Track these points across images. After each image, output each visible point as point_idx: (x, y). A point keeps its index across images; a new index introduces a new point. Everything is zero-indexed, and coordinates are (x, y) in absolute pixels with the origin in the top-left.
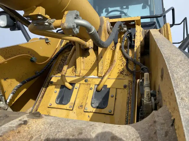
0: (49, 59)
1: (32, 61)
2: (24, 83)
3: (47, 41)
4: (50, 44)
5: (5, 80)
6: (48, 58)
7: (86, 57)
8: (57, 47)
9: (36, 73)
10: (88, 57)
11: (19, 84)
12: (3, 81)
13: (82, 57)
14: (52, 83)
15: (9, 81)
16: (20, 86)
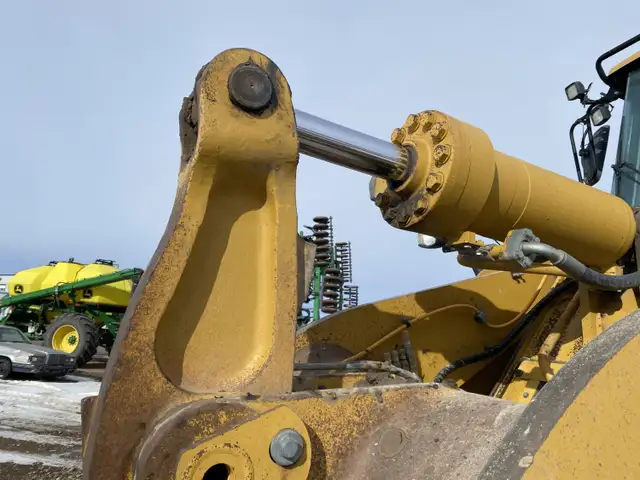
0: (518, 316)
1: (477, 319)
2: (458, 365)
3: (515, 275)
4: (524, 281)
5: (425, 352)
6: (516, 314)
7: (611, 313)
8: (539, 287)
9: (486, 349)
10: (616, 313)
11: (448, 365)
12: (420, 353)
13: (599, 314)
14: (520, 375)
15: (432, 355)
16: (451, 370)
